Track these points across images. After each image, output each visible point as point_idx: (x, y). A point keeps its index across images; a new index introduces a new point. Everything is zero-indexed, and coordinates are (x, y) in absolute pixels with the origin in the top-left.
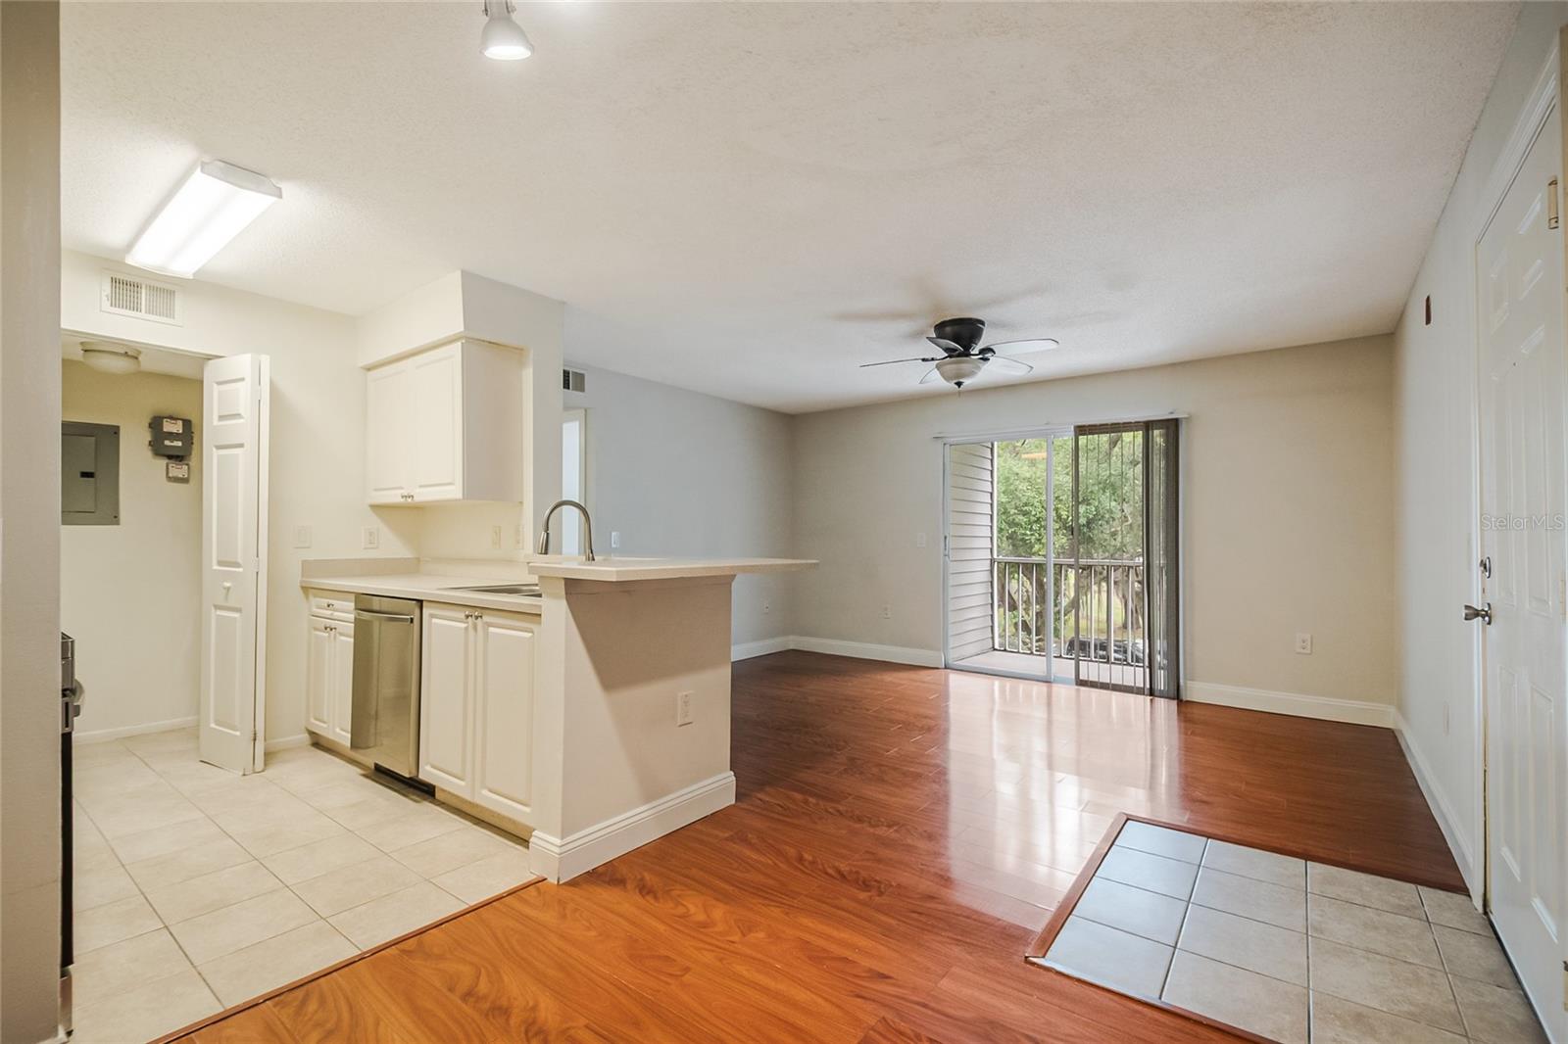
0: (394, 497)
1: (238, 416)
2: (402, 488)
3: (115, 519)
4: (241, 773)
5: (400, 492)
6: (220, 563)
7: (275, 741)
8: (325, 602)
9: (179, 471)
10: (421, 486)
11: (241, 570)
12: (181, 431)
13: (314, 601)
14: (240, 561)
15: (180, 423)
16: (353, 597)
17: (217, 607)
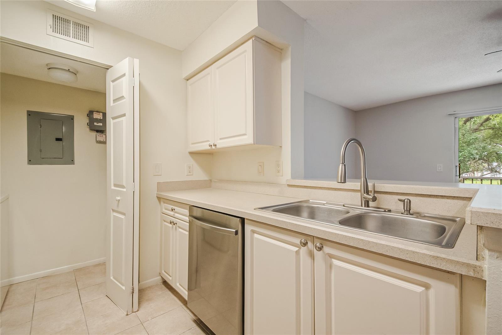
0: (205, 147)
1: (122, 97)
2: (208, 141)
3: (72, 162)
4: (126, 314)
5: (208, 143)
6: (115, 185)
7: (145, 282)
8: (170, 207)
9: (101, 138)
10: (221, 139)
11: (125, 190)
12: (102, 118)
13: (164, 205)
14: (124, 184)
15: (101, 114)
16: (188, 207)
17: (113, 211)
